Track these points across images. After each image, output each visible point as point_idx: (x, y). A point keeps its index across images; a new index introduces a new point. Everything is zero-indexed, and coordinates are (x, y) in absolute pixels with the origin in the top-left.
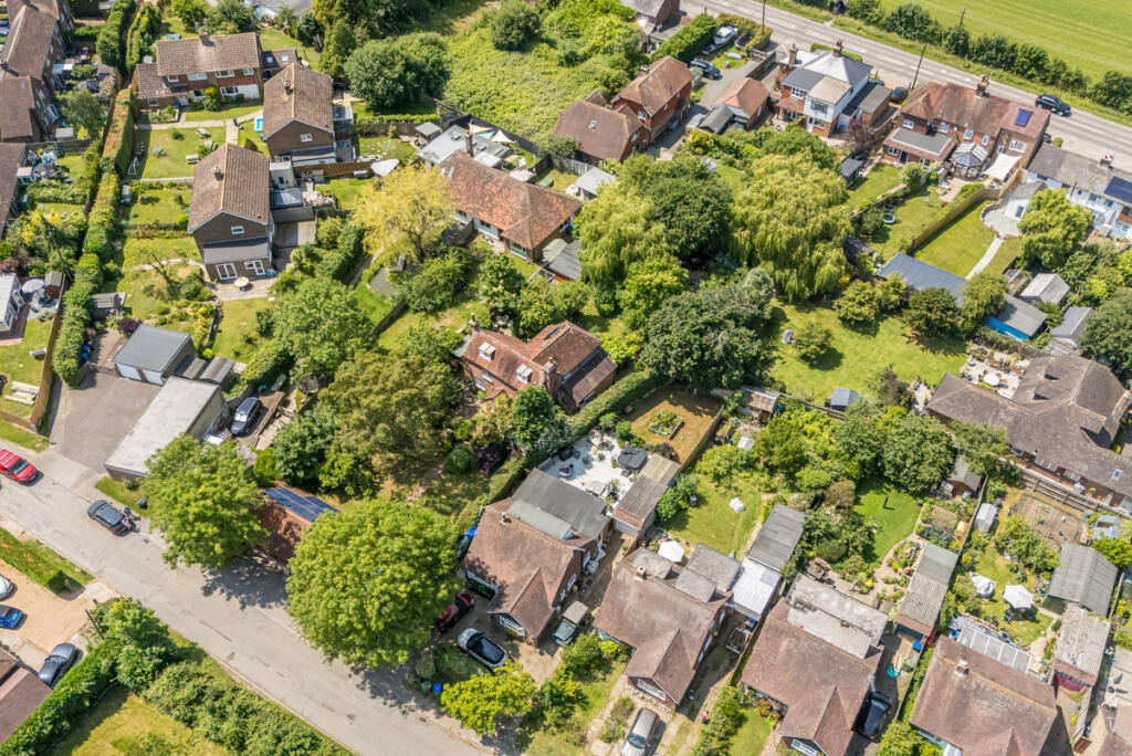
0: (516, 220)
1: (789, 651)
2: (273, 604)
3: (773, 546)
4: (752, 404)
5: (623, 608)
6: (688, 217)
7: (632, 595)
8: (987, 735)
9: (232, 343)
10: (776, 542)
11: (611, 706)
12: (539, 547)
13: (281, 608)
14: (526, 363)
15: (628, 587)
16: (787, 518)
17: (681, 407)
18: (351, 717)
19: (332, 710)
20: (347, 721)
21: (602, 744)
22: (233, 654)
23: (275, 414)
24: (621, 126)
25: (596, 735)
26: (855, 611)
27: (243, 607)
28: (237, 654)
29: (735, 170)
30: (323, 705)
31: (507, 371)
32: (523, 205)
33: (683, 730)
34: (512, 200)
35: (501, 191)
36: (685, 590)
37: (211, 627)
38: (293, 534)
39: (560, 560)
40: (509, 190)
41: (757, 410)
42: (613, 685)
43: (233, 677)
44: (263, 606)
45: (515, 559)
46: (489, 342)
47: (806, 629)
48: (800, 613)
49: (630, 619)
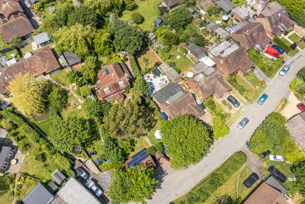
0: (45, 66)
1: (231, 61)
2: (163, 179)
3: (198, 53)
4: (151, 40)
5: (206, 89)
6: (90, 18)
7: (205, 85)
8: (258, 37)
9: (43, 172)
10: (198, 52)
11: (223, 105)
12: (184, 100)
13: (165, 177)
14: (119, 81)
15: (203, 85)
16: (192, 47)
17: (141, 56)
18: (206, 166)
19: (203, 170)
20: (207, 167)
21: (231, 111)
22: (176, 194)
23: (84, 165)
24: (23, 20)
25: (229, 111)
26: (222, 45)
27: (161, 188)
28: (176, 193)
29: (56, 5)
30: (200, 172)
31: (116, 88)
32: (42, 60)
33: (234, 93)
34: (37, 63)
35: (30, 64)
36: (210, 73)
37: (164, 199)
38: (149, 164)
39: (190, 97)
40: (32, 61)
41: (153, 39)
42: (217, 103)
43: (183, 195)
44: (162, 182)
45: (183, 108)
46: (105, 88)
47: (228, 55)
48: (224, 54)
49: (209, 89)
